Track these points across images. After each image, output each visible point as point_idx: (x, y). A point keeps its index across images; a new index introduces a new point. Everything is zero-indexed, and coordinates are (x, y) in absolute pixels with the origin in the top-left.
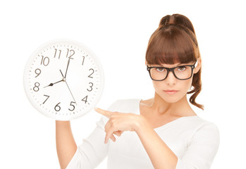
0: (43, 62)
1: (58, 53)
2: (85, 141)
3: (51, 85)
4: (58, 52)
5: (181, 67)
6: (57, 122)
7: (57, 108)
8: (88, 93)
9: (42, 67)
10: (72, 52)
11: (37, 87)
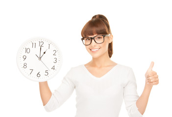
0: (26, 51)
2: (55, 91)
4: (34, 44)
5: (99, 38)
6: (40, 83)
7: (39, 75)
9: (26, 54)
10: (42, 43)
11: (25, 66)
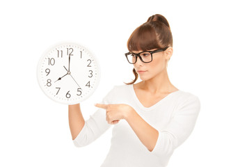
0: (50, 62)
1: (60, 53)
3: (60, 79)
6: (69, 106)
7: (68, 96)
8: (89, 79)
10: (71, 50)
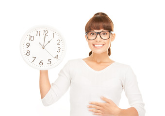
0: (30, 39)
4: (39, 33)
7: (41, 64)
9: (30, 42)
10: (47, 32)
11: (28, 53)
